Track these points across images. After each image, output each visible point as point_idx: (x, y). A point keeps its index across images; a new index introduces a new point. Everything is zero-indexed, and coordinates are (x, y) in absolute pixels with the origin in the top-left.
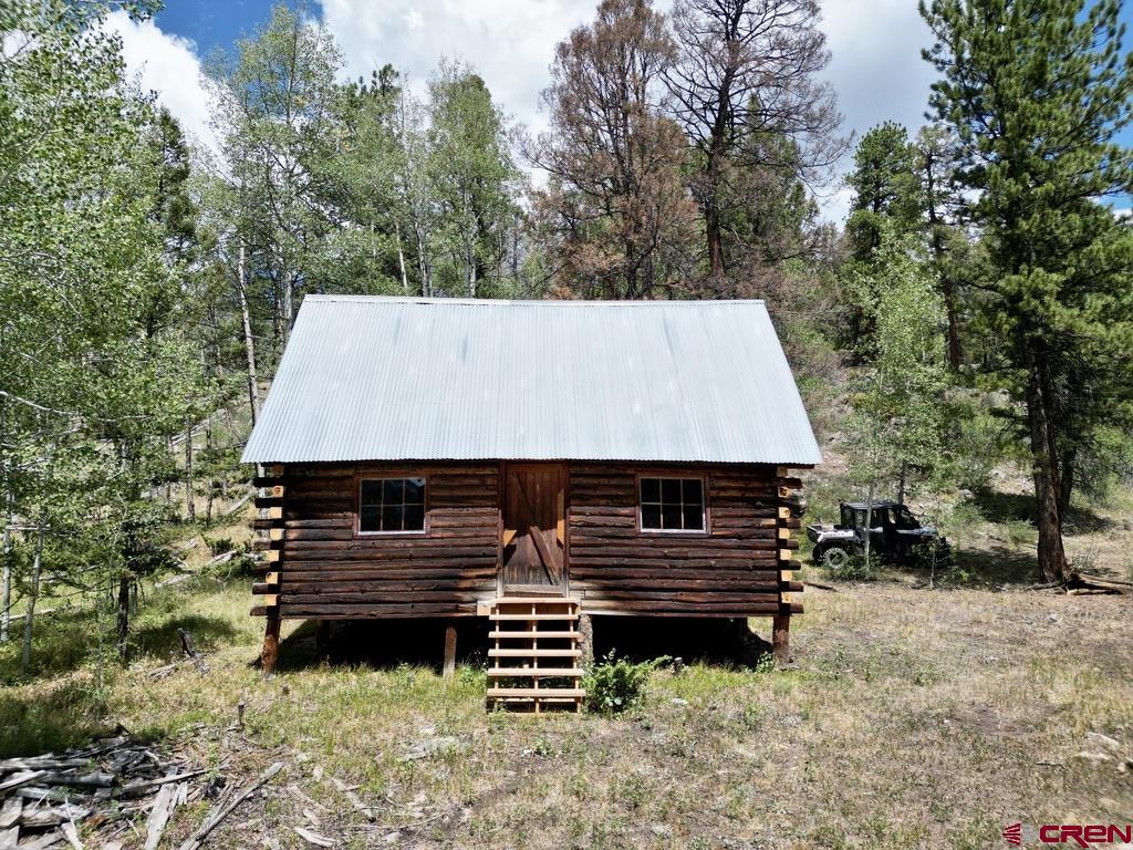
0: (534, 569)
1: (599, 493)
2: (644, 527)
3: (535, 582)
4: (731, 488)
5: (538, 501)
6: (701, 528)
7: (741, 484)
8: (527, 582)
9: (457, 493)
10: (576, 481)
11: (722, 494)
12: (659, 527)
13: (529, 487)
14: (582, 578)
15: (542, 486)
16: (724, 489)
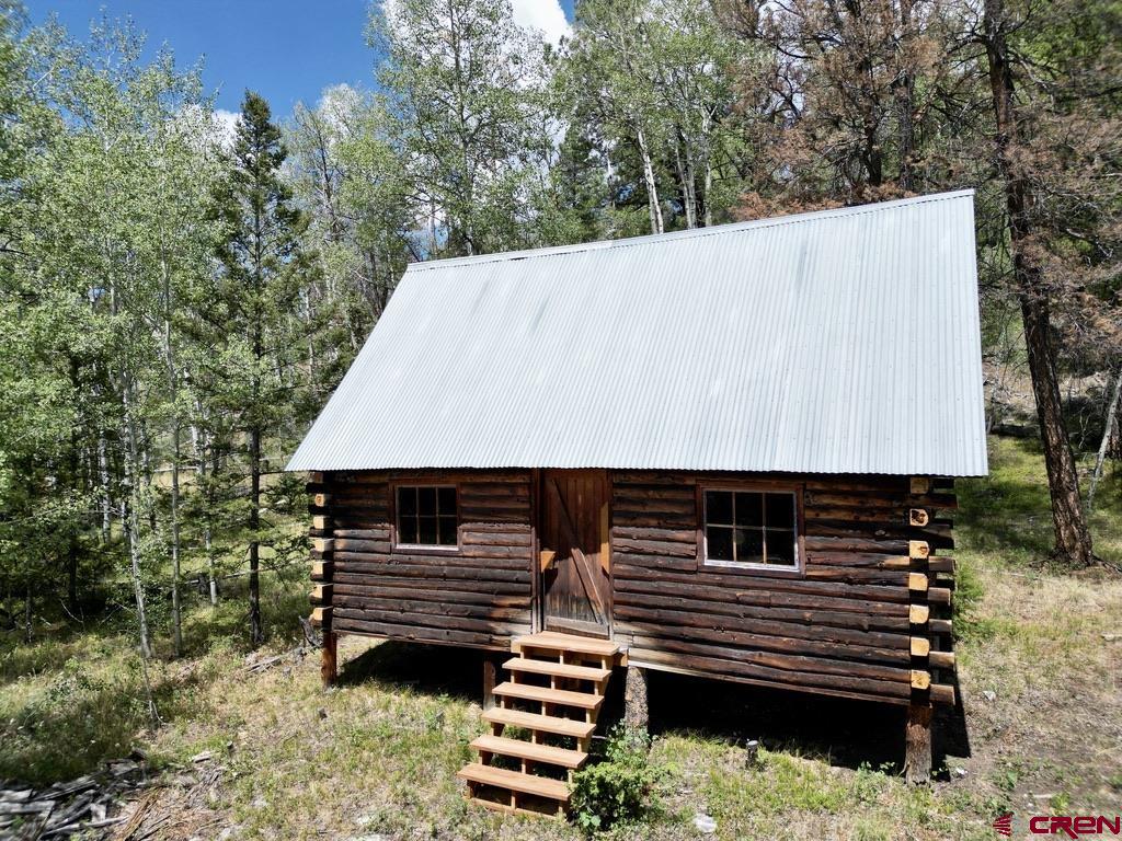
0: (578, 601)
3: (579, 618)
5: (581, 516)
6: (792, 563)
7: (852, 502)
8: (570, 616)
11: (823, 516)
12: (731, 559)
13: (570, 498)
14: (629, 620)
15: (584, 498)
16: (826, 508)
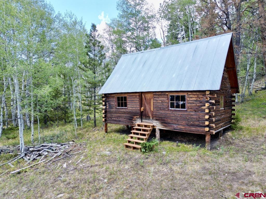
0: (148, 117)
1: (160, 99)
2: (171, 108)
3: (148, 120)
4: (193, 97)
5: (148, 101)
6: (185, 109)
7: (196, 96)
8: (146, 120)
9: (132, 99)
10: (155, 96)
11: (191, 99)
12: (174, 108)
13: (146, 97)
14: (156, 120)
15: (149, 98)
16: (191, 98)
